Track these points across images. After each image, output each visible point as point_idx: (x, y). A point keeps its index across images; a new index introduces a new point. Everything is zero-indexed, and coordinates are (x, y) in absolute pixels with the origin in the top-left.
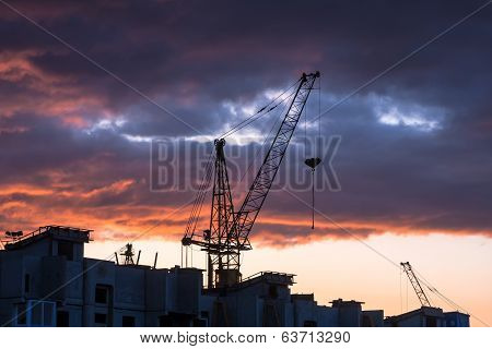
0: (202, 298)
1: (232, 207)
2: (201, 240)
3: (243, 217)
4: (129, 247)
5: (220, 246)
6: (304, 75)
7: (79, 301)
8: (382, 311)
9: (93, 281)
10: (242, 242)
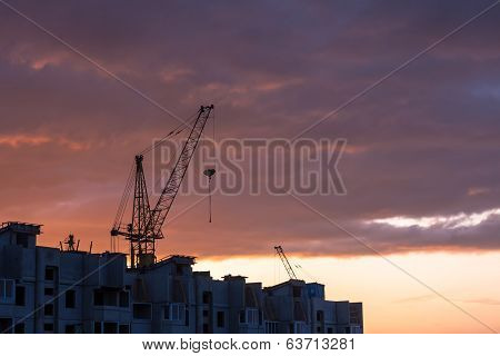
0: (126, 275)
1: (149, 207)
2: (125, 231)
3: (157, 213)
4: (71, 237)
5: (139, 236)
6: (202, 107)
7: (33, 279)
8: (260, 284)
9: (44, 263)
10: (156, 232)
